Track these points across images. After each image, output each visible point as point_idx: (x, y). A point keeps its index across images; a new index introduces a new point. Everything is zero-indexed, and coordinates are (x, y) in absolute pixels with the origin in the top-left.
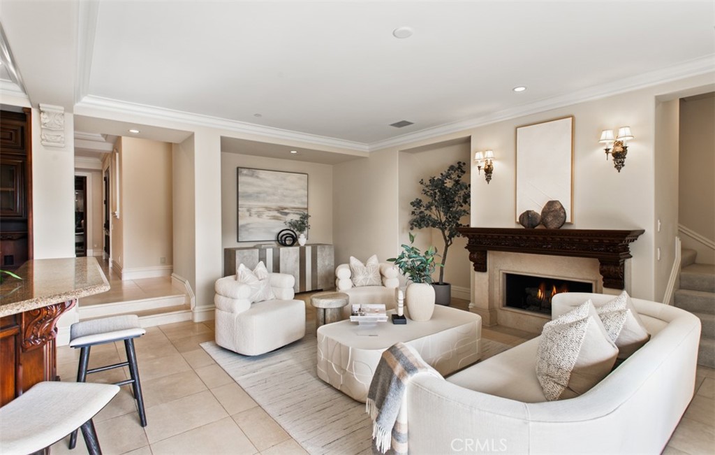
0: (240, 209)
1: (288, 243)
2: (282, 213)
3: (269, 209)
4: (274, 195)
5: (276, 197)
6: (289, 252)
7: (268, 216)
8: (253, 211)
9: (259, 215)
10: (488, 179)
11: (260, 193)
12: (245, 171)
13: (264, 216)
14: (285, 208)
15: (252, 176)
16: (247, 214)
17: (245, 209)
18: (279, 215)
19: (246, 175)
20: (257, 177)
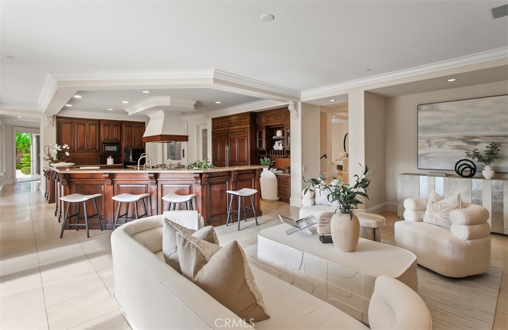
0: (419, 140)
1: (464, 174)
2: (468, 143)
3: (451, 139)
4: (458, 124)
5: (460, 127)
6: (456, 183)
7: (449, 146)
8: (433, 142)
9: (440, 145)
11: (440, 125)
12: (424, 107)
13: (446, 146)
14: (474, 138)
15: (432, 110)
16: (427, 144)
17: (424, 141)
18: (465, 144)
19: (425, 110)
20: (438, 110)
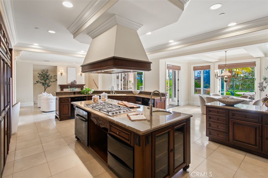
10: (61, 75)
